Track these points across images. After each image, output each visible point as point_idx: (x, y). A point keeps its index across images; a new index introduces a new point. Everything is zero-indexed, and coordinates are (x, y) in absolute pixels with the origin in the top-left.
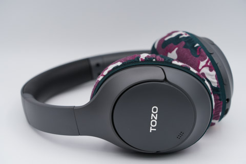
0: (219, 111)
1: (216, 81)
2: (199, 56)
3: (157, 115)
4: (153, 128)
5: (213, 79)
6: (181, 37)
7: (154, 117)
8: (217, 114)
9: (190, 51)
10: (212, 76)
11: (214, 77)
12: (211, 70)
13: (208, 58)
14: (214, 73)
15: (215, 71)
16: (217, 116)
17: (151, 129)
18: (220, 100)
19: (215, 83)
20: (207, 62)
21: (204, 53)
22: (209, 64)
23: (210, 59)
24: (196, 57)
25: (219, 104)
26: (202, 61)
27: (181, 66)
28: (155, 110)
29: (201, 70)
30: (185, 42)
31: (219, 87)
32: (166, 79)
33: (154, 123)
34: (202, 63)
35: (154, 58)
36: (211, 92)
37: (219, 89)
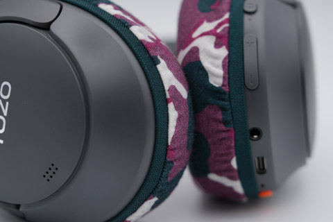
1: (220, 72)
2: (212, 9)
5: (217, 66)
7: (3, 108)
8: (226, 162)
10: (216, 58)
11: (220, 62)
12: (217, 45)
13: (227, 16)
14: (223, 52)
15: (229, 48)
16: (225, 166)
18: (225, 123)
19: (217, 76)
20: (220, 25)
21: (225, 6)
22: (219, 31)
23: (228, 20)
24: (203, 12)
25: (224, 135)
26: (210, 21)
27: (114, 17)
31: (226, 89)
34: (207, 26)
36: (168, 96)
37: (224, 93)
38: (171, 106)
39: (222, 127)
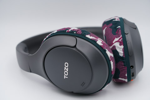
0: (126, 73)
1: (122, 52)
2: (116, 34)
3: (68, 68)
4: (66, 76)
5: (121, 51)
6: (114, 20)
7: (66, 69)
8: (124, 75)
9: (112, 30)
10: (121, 48)
11: (122, 49)
12: (120, 45)
13: (121, 36)
14: (122, 47)
15: (123, 45)
16: (124, 76)
17: (65, 77)
18: (124, 66)
19: (121, 53)
20: (120, 39)
21: (120, 33)
22: (120, 41)
23: (122, 37)
24: (114, 35)
25: (124, 68)
26: (117, 38)
27: (91, 39)
28: (66, 65)
29: (114, 43)
30: (113, 24)
31: (124, 57)
32: (75, 47)
33: (66, 73)
34: (116, 39)
35: (75, 32)
36: (110, 59)
37: (124, 58)
38: (111, 61)
39: (124, 67)
